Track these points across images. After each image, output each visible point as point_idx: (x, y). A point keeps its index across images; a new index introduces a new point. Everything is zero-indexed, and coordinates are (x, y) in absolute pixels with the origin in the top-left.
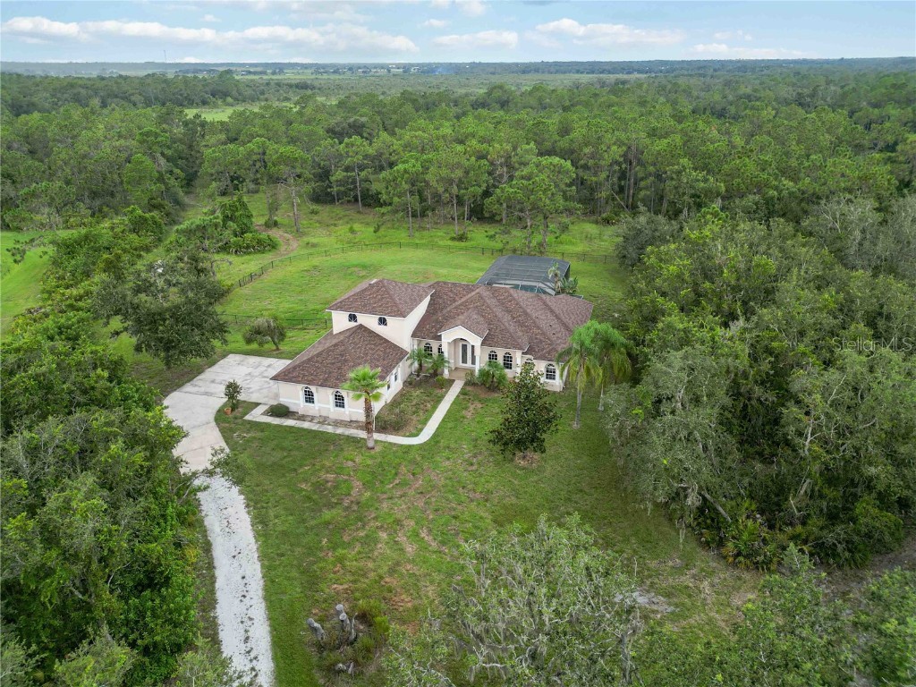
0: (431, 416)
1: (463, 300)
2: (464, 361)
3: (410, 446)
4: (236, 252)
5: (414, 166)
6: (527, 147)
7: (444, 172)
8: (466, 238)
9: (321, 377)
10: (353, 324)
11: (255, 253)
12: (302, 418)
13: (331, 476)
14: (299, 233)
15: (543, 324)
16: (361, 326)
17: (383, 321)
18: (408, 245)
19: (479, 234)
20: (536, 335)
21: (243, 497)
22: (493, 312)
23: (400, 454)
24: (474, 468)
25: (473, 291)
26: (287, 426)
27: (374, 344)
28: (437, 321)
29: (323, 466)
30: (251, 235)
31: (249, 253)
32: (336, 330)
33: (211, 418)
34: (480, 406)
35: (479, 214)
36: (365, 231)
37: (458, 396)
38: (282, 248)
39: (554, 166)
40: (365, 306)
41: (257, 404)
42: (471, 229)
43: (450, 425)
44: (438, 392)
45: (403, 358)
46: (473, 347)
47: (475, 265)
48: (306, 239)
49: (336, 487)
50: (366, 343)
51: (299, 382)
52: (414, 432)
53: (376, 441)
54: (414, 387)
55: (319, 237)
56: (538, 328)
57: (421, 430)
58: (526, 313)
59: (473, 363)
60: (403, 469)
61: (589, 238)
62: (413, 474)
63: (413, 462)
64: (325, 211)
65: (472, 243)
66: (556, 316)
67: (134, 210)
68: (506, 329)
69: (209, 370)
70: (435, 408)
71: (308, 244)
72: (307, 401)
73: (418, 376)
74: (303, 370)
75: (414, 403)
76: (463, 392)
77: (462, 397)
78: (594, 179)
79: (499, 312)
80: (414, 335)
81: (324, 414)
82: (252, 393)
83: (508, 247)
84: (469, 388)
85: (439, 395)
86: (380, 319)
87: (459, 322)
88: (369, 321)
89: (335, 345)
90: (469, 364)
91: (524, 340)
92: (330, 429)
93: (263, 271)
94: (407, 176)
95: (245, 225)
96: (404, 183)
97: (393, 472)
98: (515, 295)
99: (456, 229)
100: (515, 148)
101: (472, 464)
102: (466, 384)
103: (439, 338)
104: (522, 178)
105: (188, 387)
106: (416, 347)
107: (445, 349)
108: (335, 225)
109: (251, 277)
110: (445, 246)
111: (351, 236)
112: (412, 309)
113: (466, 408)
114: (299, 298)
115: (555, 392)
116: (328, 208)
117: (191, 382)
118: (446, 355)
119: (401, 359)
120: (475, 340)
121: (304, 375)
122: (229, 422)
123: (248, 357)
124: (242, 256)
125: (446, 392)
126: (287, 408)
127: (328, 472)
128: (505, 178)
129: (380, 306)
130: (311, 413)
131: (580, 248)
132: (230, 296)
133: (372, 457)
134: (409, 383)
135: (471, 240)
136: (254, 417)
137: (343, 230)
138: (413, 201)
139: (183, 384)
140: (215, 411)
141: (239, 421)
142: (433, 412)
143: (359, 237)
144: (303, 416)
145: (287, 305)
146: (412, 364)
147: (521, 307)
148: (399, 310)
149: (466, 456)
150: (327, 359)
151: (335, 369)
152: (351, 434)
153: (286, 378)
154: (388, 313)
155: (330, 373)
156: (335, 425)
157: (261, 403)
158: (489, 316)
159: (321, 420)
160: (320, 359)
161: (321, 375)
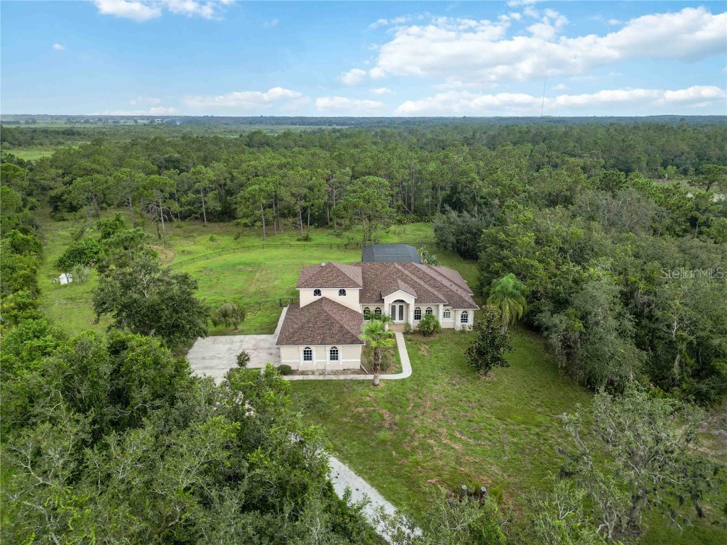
0: (399, 358)
3: (403, 379)
5: (267, 186)
8: (310, 239)
10: (318, 297)
12: (303, 373)
13: (361, 410)
16: (324, 298)
17: (342, 293)
20: (447, 292)
22: (412, 280)
23: (399, 385)
24: (458, 387)
29: (349, 404)
32: (305, 303)
34: (427, 347)
36: (225, 241)
37: (406, 342)
40: (326, 282)
42: (313, 231)
43: (417, 362)
46: (408, 305)
48: (178, 249)
49: (370, 416)
51: (298, 345)
52: (397, 370)
57: (401, 368)
58: (433, 278)
60: (410, 396)
62: (420, 398)
63: (414, 390)
68: (427, 290)
69: (191, 350)
71: (183, 252)
72: (306, 359)
74: (301, 335)
76: (408, 340)
77: (409, 343)
80: (360, 300)
81: (322, 367)
84: (409, 337)
85: (393, 343)
86: (340, 291)
87: (395, 288)
88: (331, 294)
92: (332, 377)
97: (404, 399)
101: (454, 385)
102: (405, 334)
103: (383, 301)
106: (363, 310)
107: (387, 309)
108: (193, 237)
113: (419, 349)
115: (467, 332)
118: (387, 313)
120: (410, 300)
121: (304, 339)
123: (216, 337)
125: (396, 341)
126: (289, 367)
127: (356, 407)
129: (339, 281)
130: (310, 368)
133: (381, 391)
135: (314, 240)
137: (203, 239)
142: (399, 355)
147: (427, 275)
148: (355, 283)
149: (446, 380)
150: (316, 324)
151: (326, 330)
152: (352, 378)
153: (290, 342)
154: (347, 286)
155: (324, 334)
156: (335, 374)
157: (260, 368)
158: (411, 283)
159: (321, 372)
160: (311, 325)
161: (317, 336)
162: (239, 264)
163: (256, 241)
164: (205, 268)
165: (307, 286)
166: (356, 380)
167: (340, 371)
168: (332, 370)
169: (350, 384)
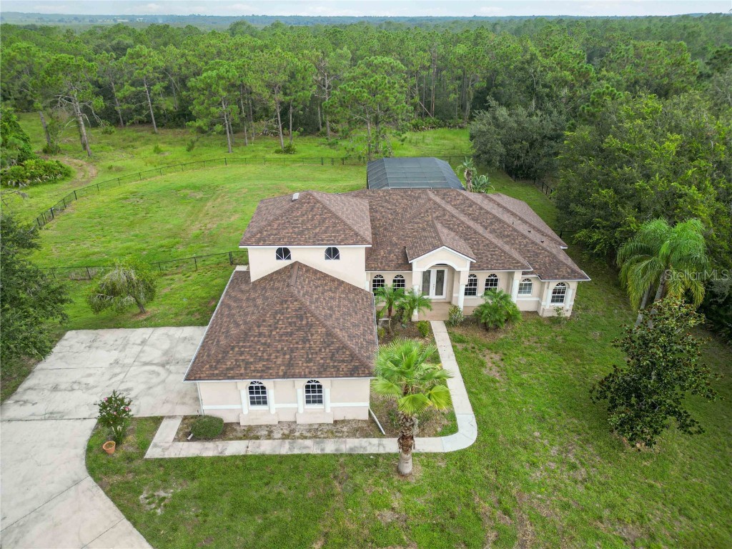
5: (228, 71)
6: (341, 51)
7: (267, 76)
8: (294, 150)
9: (279, 361)
10: (284, 263)
11: (44, 183)
12: (250, 433)
15: (522, 231)
16: (297, 265)
17: (333, 254)
18: (234, 161)
19: (303, 147)
22: (463, 223)
30: (34, 161)
32: (256, 274)
33: (79, 467)
37: (454, 347)
38: (79, 175)
39: (388, 65)
40: (301, 233)
41: (157, 421)
43: (486, 398)
44: (422, 343)
46: (458, 272)
48: (105, 164)
52: (446, 423)
55: (121, 159)
56: (523, 236)
57: (453, 417)
58: (499, 220)
60: (483, 506)
62: (507, 513)
63: (489, 485)
65: (300, 154)
69: (39, 366)
71: (110, 168)
76: (456, 339)
77: (459, 346)
80: (368, 267)
81: (286, 419)
84: (458, 332)
86: (328, 251)
87: (433, 241)
88: (310, 256)
91: (517, 256)
93: (65, 203)
94: (222, 82)
97: (471, 515)
101: (574, 467)
102: (449, 326)
103: (410, 267)
106: (368, 283)
107: (418, 280)
108: (133, 147)
109: (53, 212)
110: (271, 160)
112: (368, 231)
113: (482, 364)
114: (133, 233)
117: (15, 397)
120: (462, 265)
121: (247, 364)
122: (118, 472)
123: (100, 332)
124: (27, 188)
126: (220, 420)
129: (325, 232)
130: (264, 421)
135: (298, 152)
136: (164, 449)
137: (145, 151)
140: (81, 451)
141: (137, 463)
143: (170, 156)
144: (250, 428)
148: (357, 234)
149: (553, 451)
150: (276, 328)
151: (297, 343)
152: (351, 449)
153: (216, 372)
154: (342, 240)
155: (292, 351)
156: (316, 437)
157: (162, 418)
158: (461, 229)
159: (287, 432)
160: (264, 330)
161: (277, 357)
162: (186, 188)
163: (218, 153)
164: (134, 194)
165: (261, 241)
166: (361, 456)
167: (326, 428)
168: (310, 425)
169: (348, 470)
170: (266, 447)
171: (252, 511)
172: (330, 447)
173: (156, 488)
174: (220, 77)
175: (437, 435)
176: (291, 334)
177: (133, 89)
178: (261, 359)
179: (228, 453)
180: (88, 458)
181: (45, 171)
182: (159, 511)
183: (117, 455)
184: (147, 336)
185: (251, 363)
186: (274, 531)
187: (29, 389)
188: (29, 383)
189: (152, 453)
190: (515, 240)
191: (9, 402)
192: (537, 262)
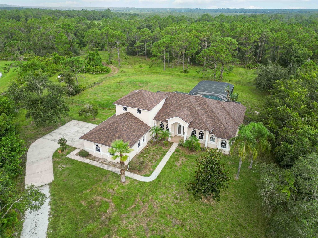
0: (158, 164)
1: (181, 102)
2: (179, 132)
3: (145, 182)
4: (92, 73)
5: (167, 40)
6: (217, 34)
7: (180, 43)
8: (187, 72)
9: (104, 140)
10: (125, 112)
11: (100, 74)
12: (94, 159)
13: (99, 198)
14: (120, 67)
15: (220, 117)
16: (129, 113)
17: (139, 111)
18: (162, 74)
19: (193, 71)
20: (217, 123)
21: (50, 207)
22: (196, 110)
23: (138, 187)
24: (178, 201)
25: (186, 98)
26: (85, 163)
27: (134, 123)
28: (167, 113)
29: (96, 191)
30: (99, 66)
31: (97, 74)
32: (118, 113)
33: (52, 154)
34: (185, 159)
35: (194, 61)
36: (145, 67)
37: (174, 152)
38: (111, 73)
39: (229, 41)
40: (130, 103)
41: (75, 148)
42: (190, 68)
43: (168, 170)
44: (164, 148)
45: (147, 131)
46: (184, 127)
47: (190, 84)
48: (122, 69)
49: (100, 206)
50: (130, 122)
51: (92, 141)
52: (148, 173)
53: (127, 178)
54: (153, 145)
56: (219, 120)
57: (152, 172)
58: (213, 112)
59: (184, 134)
60: (138, 198)
61: (241, 74)
62: (143, 202)
63: (145, 194)
64: (132, 59)
65: (190, 74)
66: (228, 113)
67: (55, 54)
68: (202, 119)
69: (61, 127)
70: (161, 158)
71: (122, 71)
72: (97, 150)
73: (156, 139)
74: (96, 135)
75: (151, 155)
76: (177, 150)
77: (176, 153)
78: (245, 49)
79: (198, 109)
80: (155, 119)
81: (105, 158)
82: (75, 142)
83: (205, 76)
84: (180, 148)
85: (165, 151)
87: (177, 114)
88: (133, 111)
89: (114, 123)
90: (181, 135)
91: (210, 126)
92: (105, 167)
93: (101, 81)
94: (164, 44)
95: (98, 62)
96: (162, 47)
97: (133, 199)
98: (208, 101)
99: (184, 68)
100: (211, 34)
101: (177, 199)
102: (179, 145)
103: (167, 121)
104: (214, 46)
105: (48, 136)
106: (156, 124)
107: (169, 127)
108: (135, 64)
109: (95, 84)
110: (178, 75)
111: (140, 68)
112: (154, 106)
113: (177, 160)
114: (112, 94)
115: (225, 155)
116: (134, 57)
117: (50, 134)
118: (170, 130)
119: (146, 131)
120: (185, 125)
121: (96, 138)
122: (58, 158)
123: (80, 122)
124: (94, 75)
125: (168, 149)
126: (88, 153)
127: (98, 195)
128: (206, 46)
129: (138, 104)
130: (98, 157)
131: (237, 78)
132: (83, 92)
133: (123, 188)
134: (150, 142)
136: (72, 156)
137: (137, 66)
138: (166, 55)
139: (46, 134)
140: (54, 151)
141: (64, 158)
142: (160, 161)
143: (143, 69)
144: (95, 157)
145: (106, 97)
146: (152, 134)
147: (210, 108)
148: (147, 107)
149: (174, 192)
150: (108, 130)
151: (111, 136)
152: (115, 171)
153: (87, 138)
154: (142, 108)
155: (108, 138)
156: (109, 165)
157: (77, 148)
158: (193, 112)
159: (103, 161)
160: (105, 130)
161: (104, 138)
164: (122, 81)
165: (119, 103)
166: (116, 173)
167: (113, 164)
168: (110, 162)
169: (110, 176)
170: (95, 163)
171: (79, 177)
172: (110, 169)
173: (64, 164)
174: (164, 42)
175: (143, 175)
176: (111, 133)
177: (140, 44)
178: (100, 138)
179: (85, 162)
180: (55, 152)
181: (101, 70)
182: (61, 170)
183: (61, 154)
184: (90, 126)
185: (97, 138)
186: (81, 184)
187: (55, 132)
188: (55, 131)
189: (68, 156)
190: (214, 120)
191: (48, 134)
192: (218, 130)
